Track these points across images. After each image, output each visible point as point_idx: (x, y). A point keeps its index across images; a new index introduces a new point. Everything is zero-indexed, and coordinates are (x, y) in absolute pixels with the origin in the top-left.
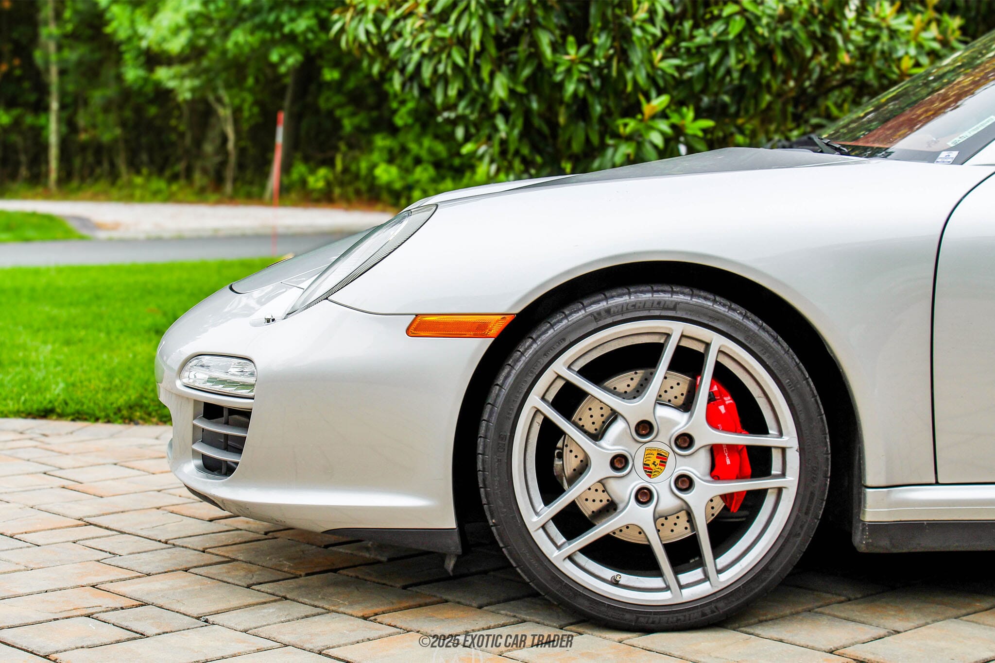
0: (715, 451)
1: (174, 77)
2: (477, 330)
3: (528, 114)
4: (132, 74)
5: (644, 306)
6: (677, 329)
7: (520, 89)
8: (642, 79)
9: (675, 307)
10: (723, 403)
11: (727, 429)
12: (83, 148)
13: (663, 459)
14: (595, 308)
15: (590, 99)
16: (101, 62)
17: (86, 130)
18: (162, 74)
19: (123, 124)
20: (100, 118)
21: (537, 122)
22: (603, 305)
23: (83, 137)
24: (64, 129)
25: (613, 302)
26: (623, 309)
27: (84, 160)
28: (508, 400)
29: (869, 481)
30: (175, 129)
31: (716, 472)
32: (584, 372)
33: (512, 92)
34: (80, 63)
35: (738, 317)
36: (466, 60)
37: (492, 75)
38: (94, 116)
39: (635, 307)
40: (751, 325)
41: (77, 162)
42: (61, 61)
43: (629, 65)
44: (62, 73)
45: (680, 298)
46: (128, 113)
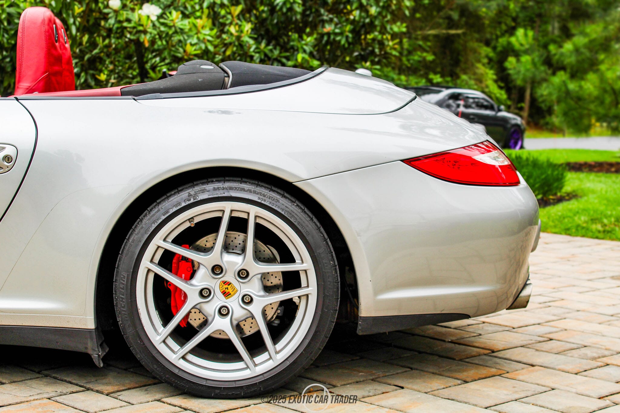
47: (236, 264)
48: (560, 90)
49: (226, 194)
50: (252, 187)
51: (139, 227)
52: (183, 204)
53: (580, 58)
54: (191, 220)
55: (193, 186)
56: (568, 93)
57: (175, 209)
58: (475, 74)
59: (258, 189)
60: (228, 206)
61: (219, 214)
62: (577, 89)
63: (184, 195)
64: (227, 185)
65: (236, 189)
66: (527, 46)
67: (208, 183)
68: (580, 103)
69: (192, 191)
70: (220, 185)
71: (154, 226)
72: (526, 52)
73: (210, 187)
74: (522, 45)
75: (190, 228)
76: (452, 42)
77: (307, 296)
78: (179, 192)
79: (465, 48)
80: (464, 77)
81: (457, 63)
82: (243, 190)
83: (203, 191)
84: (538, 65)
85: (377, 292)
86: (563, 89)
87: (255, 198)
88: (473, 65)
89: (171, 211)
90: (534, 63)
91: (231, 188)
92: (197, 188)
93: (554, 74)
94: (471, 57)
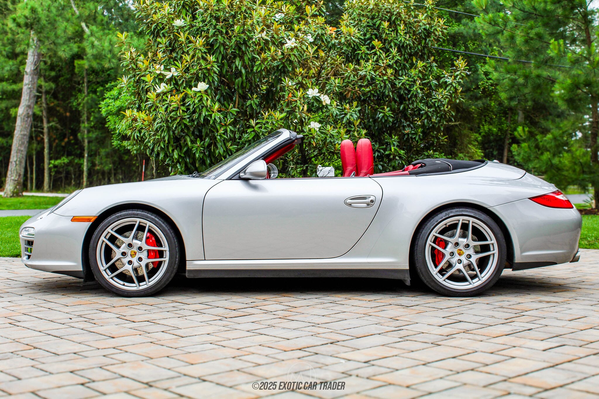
0: (149, 251)
1: (130, 145)
2: (88, 220)
3: (186, 163)
4: (115, 143)
5: (130, 214)
6: (138, 220)
7: (183, 155)
8: (221, 152)
9: (137, 215)
10: (152, 239)
11: (152, 246)
12: (98, 172)
13: (135, 253)
14: (118, 215)
15: (205, 158)
16: (105, 138)
17: (99, 166)
18: (125, 143)
19: (114, 163)
20: (104, 160)
21: (189, 165)
22: (120, 214)
23: (98, 168)
24: (90, 165)
25: (122, 213)
26: (124, 215)
27: (98, 176)
28: (96, 238)
29: (187, 259)
30: (135, 165)
31: (149, 257)
32: (116, 231)
33: (180, 156)
34: (96, 138)
35: (153, 217)
36: (164, 146)
37: (173, 151)
38: (101, 159)
39: (127, 215)
40: (157, 219)
41: (95, 178)
42: (88, 137)
43: (217, 148)
44: (89, 142)
45: (139, 212)
46: (116, 158)
47: (464, 242)
48: (547, 164)
49: (461, 213)
50: (471, 210)
51: (426, 227)
52: (444, 218)
53: (557, 143)
54: (446, 224)
55: (447, 210)
56: (552, 165)
57: (441, 220)
58: (468, 153)
59: (473, 211)
60: (461, 218)
61: (457, 222)
62: (558, 163)
63: (444, 214)
64: (461, 209)
65: (464, 211)
66: (524, 137)
67: (453, 209)
68: (559, 172)
69: (447, 212)
70: (458, 210)
71: (432, 227)
72: (524, 141)
73: (454, 210)
74: (521, 136)
75: (446, 227)
76: (451, 130)
77: (494, 254)
78: (441, 213)
79: (460, 135)
80: (461, 155)
81: (455, 145)
82: (467, 211)
83: (452, 212)
84: (532, 148)
85: (522, 252)
86: (549, 163)
87: (472, 214)
88: (467, 146)
89: (439, 221)
90: (529, 147)
91: (462, 211)
92: (449, 211)
93: (542, 154)
94: (466, 141)
